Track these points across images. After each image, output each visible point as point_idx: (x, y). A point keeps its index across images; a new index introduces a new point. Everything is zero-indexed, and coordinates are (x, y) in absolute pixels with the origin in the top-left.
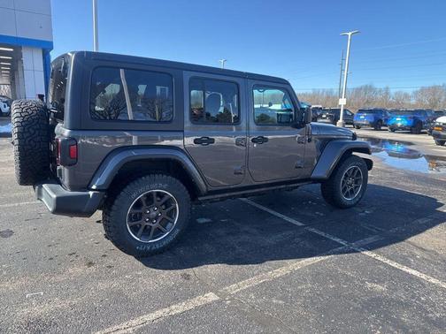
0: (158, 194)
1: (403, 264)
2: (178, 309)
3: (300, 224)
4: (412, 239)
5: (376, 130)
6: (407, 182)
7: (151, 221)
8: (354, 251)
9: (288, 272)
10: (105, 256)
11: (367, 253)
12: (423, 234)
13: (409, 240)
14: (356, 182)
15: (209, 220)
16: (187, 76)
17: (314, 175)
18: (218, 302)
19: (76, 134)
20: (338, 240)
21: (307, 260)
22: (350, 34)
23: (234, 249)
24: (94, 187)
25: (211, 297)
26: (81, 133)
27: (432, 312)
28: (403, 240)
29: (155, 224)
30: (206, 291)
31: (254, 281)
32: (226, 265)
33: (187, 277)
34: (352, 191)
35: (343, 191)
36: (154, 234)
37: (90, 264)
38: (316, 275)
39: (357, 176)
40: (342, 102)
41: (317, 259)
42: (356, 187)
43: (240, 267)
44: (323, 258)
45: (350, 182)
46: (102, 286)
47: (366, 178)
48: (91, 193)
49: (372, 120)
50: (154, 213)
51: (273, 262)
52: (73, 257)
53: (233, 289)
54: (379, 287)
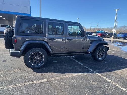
0: (38, 53)
1: (107, 78)
2: (35, 82)
3: (82, 64)
4: (115, 71)
5: (124, 39)
6: (125, 55)
7: (36, 60)
8: (94, 73)
9: (70, 76)
10: (25, 68)
11: (97, 74)
12: (119, 70)
13: (114, 71)
14: (103, 53)
15: (57, 62)
16: (47, 22)
17: (88, 51)
18: (46, 82)
19: (16, 36)
20: (90, 69)
21: (78, 74)
22: (117, 10)
23: (59, 69)
24: (20, 50)
25: (46, 80)
26: (17, 36)
27: (107, 92)
28: (112, 71)
29: (37, 61)
30: (45, 79)
31: (59, 78)
32: (54, 73)
33: (42, 75)
34: (101, 56)
35: (98, 56)
36: (37, 63)
37: (20, 70)
38: (78, 78)
39: (103, 52)
40: (114, 31)
41: (81, 74)
42: (103, 55)
43: (58, 74)
44: (83, 74)
45: (101, 53)
46: (20, 75)
47: (106, 53)
48: (19, 51)
49: (123, 36)
50: (37, 58)
51: (68, 73)
52: (17, 68)
53: (52, 79)
54: (95, 83)
